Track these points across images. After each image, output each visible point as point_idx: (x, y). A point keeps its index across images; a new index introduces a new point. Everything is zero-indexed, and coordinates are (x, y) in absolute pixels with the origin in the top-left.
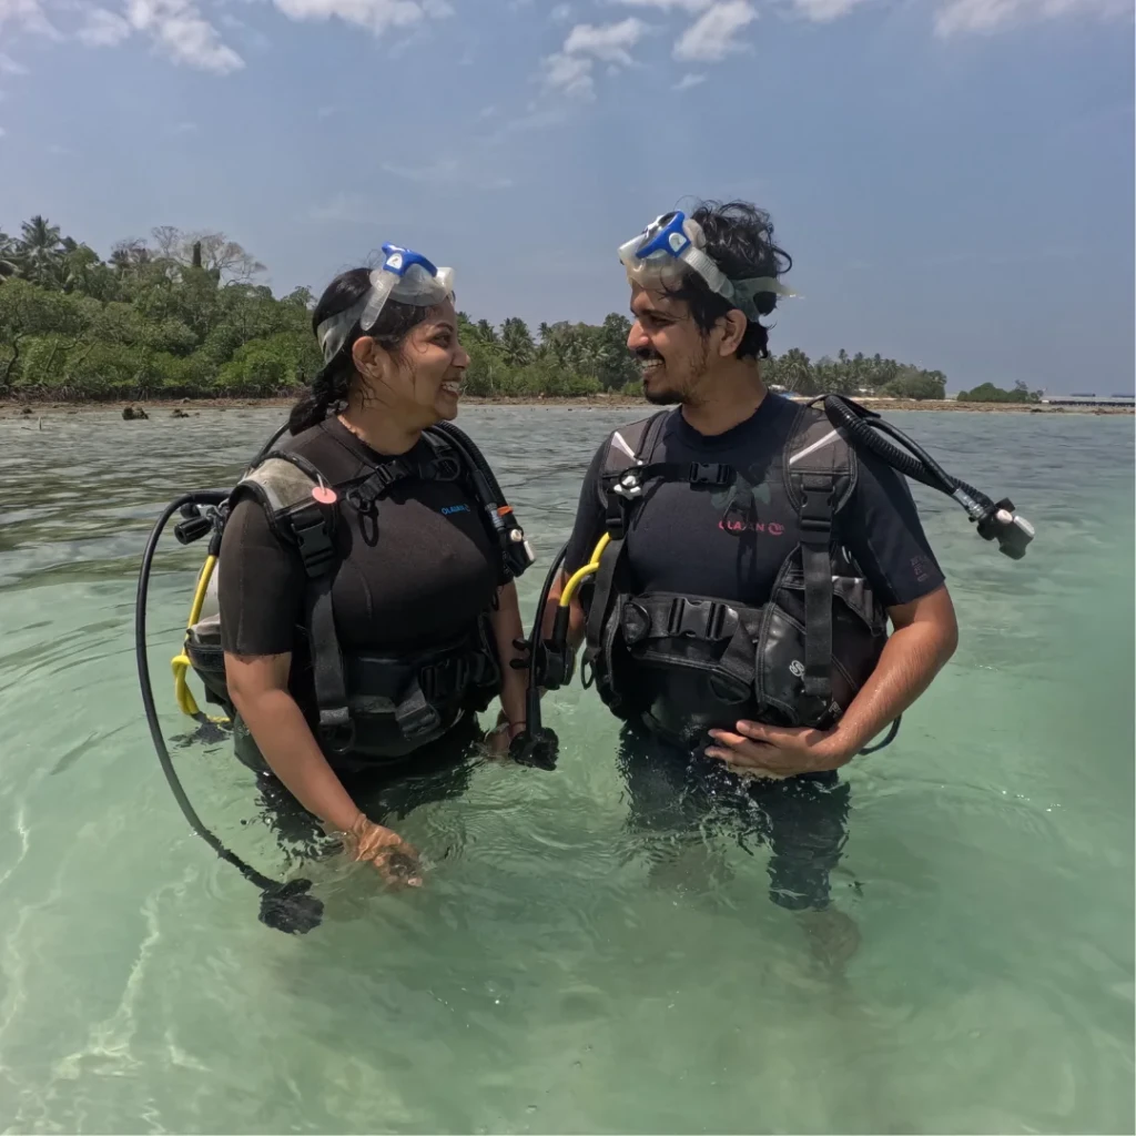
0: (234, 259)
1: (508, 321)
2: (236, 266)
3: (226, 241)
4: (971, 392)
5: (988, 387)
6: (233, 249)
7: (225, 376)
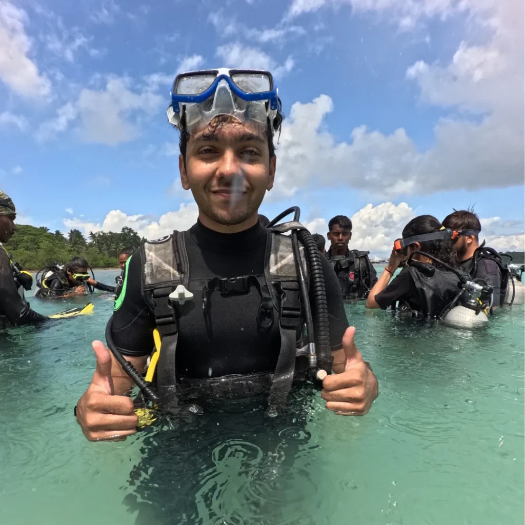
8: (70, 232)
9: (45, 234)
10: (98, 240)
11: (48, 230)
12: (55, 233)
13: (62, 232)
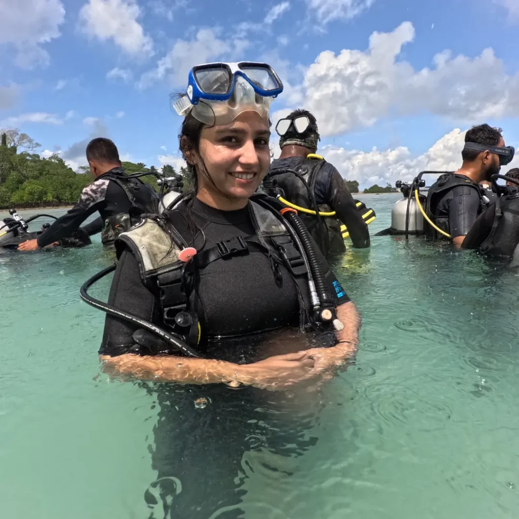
0: (25, 141)
1: (165, 166)
2: (26, 145)
3: (20, 133)
4: (369, 189)
5: (376, 186)
6: (24, 136)
7: (15, 198)
8: (163, 167)
9: (142, 169)
10: (187, 175)
11: (145, 165)
12: (150, 168)
13: (156, 168)
